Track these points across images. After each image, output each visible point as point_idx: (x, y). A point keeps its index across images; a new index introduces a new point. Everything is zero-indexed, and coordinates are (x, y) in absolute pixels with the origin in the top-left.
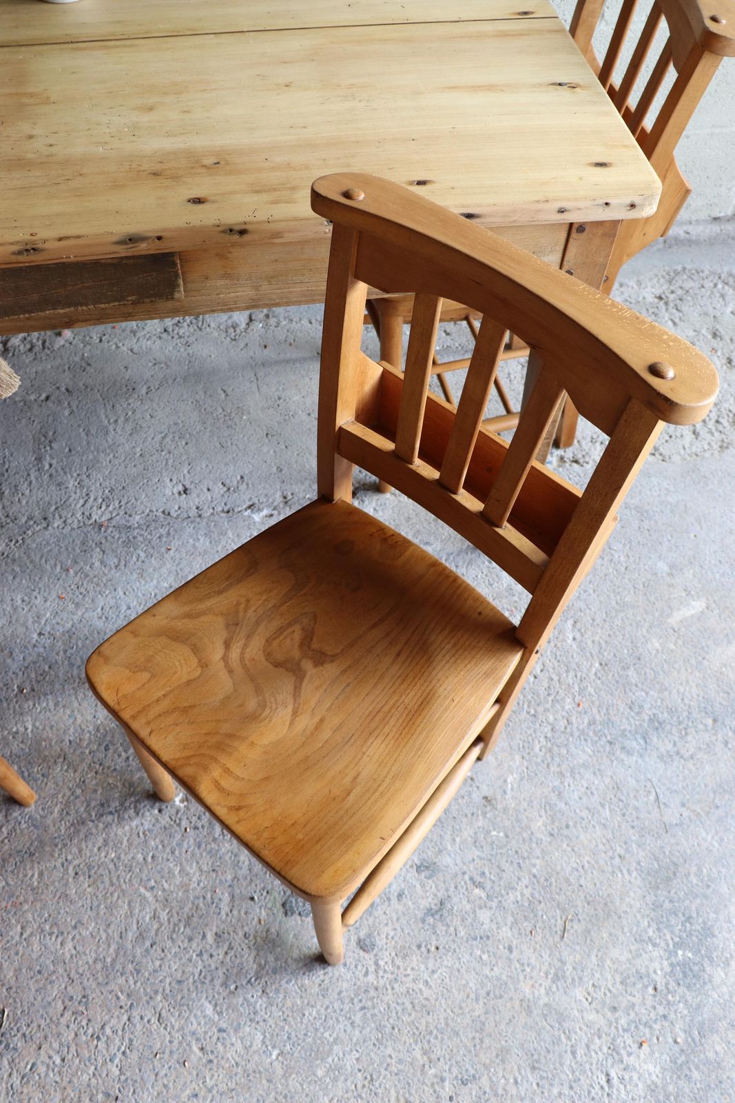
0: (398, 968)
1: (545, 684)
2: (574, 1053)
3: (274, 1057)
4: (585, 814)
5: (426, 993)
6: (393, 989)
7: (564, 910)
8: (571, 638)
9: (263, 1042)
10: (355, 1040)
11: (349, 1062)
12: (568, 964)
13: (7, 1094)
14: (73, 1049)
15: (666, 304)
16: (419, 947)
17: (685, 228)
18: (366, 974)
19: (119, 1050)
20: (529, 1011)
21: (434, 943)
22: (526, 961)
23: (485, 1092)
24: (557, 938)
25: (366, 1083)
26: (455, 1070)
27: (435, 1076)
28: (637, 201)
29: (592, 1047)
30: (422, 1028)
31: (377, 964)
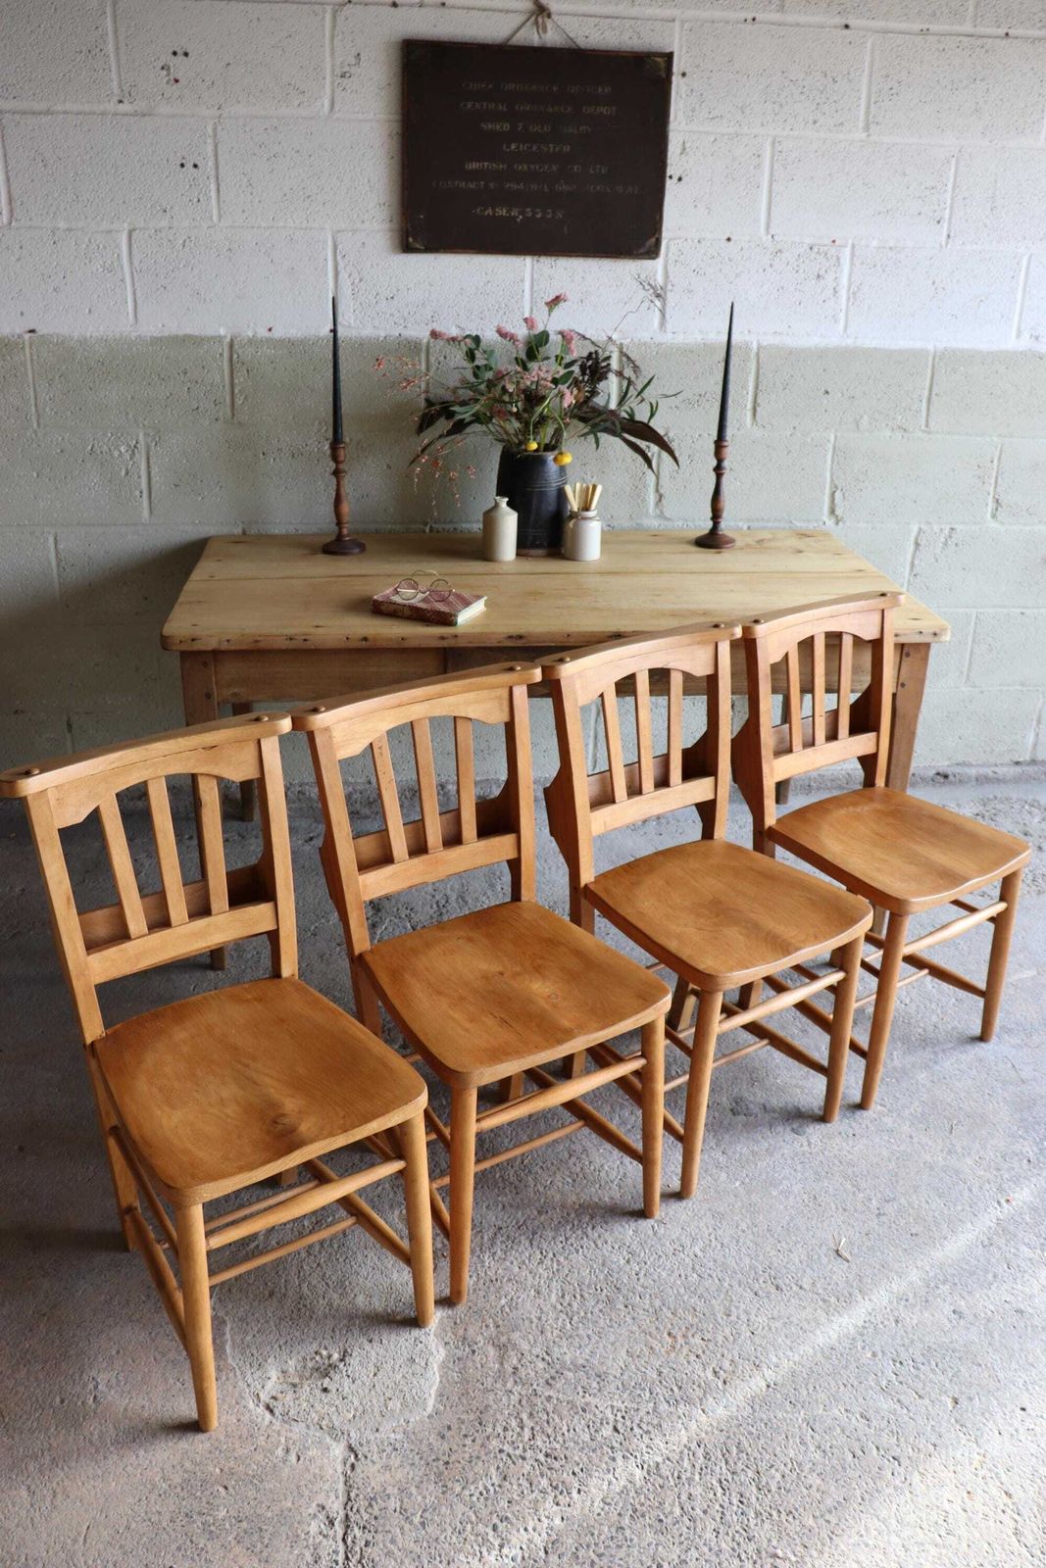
1: (915, 1008)
2: (970, 1190)
4: (956, 1072)
5: (850, 1156)
7: (949, 1119)
8: (931, 986)
9: (728, 1177)
11: (797, 1188)
14: (581, 1175)
17: (993, 769)
18: (802, 1146)
20: (932, 1168)
21: (851, 1132)
26: (879, 1196)
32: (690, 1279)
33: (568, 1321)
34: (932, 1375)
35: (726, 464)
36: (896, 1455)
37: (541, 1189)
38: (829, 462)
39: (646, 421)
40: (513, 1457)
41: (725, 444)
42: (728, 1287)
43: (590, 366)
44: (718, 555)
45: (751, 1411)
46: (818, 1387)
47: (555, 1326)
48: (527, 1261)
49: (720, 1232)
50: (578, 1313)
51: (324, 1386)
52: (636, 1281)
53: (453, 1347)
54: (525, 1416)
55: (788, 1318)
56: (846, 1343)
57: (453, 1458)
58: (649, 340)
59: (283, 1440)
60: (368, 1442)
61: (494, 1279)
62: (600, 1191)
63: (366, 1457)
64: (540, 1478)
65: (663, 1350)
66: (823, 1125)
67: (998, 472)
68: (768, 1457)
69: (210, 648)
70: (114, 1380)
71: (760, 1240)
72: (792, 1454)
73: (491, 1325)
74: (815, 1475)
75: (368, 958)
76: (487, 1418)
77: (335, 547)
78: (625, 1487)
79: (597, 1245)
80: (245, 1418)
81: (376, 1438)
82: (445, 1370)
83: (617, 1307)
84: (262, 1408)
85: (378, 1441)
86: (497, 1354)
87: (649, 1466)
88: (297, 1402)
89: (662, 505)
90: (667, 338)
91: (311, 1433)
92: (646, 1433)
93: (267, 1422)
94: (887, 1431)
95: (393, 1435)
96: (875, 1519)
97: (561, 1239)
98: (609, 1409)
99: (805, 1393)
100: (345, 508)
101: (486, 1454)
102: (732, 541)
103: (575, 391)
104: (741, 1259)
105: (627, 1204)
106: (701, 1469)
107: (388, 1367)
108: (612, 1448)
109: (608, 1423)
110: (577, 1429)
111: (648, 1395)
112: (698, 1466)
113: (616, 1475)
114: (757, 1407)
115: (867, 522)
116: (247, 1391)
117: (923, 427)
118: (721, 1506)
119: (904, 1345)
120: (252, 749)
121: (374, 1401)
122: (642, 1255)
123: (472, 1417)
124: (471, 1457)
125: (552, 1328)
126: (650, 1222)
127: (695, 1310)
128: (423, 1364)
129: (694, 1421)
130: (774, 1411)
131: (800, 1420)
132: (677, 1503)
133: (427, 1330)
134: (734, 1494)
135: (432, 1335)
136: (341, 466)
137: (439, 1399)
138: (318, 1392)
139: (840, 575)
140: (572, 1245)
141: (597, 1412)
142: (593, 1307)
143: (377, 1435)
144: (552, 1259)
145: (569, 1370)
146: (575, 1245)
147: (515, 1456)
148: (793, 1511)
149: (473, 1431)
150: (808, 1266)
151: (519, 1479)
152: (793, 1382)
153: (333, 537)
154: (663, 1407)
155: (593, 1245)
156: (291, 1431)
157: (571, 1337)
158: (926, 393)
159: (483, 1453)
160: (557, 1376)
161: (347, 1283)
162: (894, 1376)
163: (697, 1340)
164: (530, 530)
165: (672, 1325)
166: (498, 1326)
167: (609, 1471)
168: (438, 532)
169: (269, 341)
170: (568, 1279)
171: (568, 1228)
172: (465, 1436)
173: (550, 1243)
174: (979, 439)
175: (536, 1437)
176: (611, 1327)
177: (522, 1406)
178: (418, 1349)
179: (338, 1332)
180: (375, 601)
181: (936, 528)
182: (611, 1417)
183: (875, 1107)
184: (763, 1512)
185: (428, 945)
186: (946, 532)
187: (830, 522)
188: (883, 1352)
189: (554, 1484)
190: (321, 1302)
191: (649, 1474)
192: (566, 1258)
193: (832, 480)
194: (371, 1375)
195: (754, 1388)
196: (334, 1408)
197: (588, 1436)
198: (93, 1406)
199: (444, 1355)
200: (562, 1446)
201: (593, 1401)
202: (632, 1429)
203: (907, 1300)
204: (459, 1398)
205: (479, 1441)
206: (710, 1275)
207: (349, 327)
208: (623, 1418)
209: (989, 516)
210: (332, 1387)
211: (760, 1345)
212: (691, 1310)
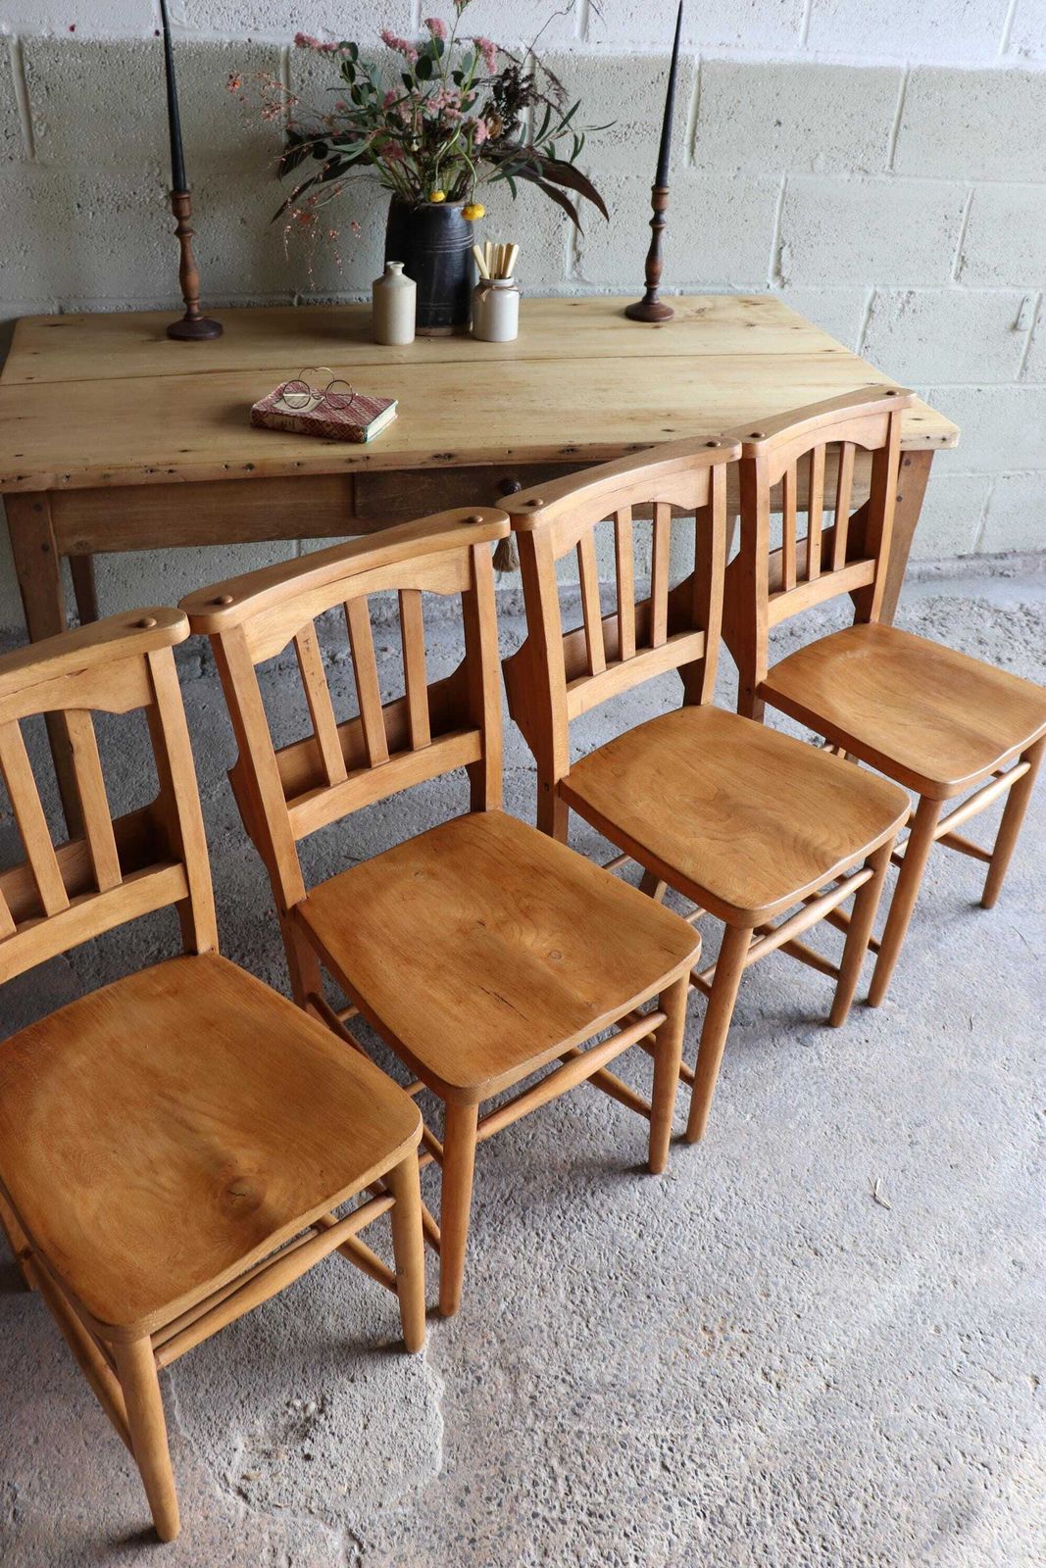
0: (838, 1055)
3: (748, 1118)
4: (964, 950)
6: (837, 1069)
9: (736, 1110)
10: (815, 1104)
12: (981, 1047)
13: (517, 1154)
14: (567, 1123)
15: (932, 622)
16: (851, 1041)
17: (935, 564)
18: (811, 1061)
19: (608, 1122)
20: (958, 1077)
22: (944, 1046)
23: (937, 1131)
24: (967, 1031)
25: (834, 1131)
26: (907, 1118)
27: (892, 1123)
28: (947, 436)
29: (1019, 1098)
30: (871, 1092)
31: (818, 1054)
32: (715, 1250)
33: (584, 1324)
34: (1004, 1350)
35: (665, 216)
36: (984, 1460)
37: (523, 1147)
38: (777, 211)
39: (568, 160)
40: (551, 1522)
41: (666, 190)
42: (760, 1257)
43: (507, 88)
44: (654, 331)
45: (814, 1422)
46: (883, 1381)
47: (570, 1333)
48: (522, 1247)
49: (739, 1184)
50: (595, 1313)
51: (306, 1451)
52: (654, 1261)
53: (453, 1375)
54: (554, 1462)
55: (835, 1292)
56: (905, 1317)
57: (479, 1532)
58: (567, 52)
59: (266, 1537)
60: (372, 1524)
61: (487, 1276)
62: (592, 1143)
63: (373, 1546)
64: (587, 1548)
65: (701, 1351)
66: (830, 1031)
67: (966, 223)
68: (844, 1481)
69: (44, 489)
70: (36, 1484)
71: (785, 1190)
72: (870, 1475)
73: (494, 1340)
74: (900, 1500)
75: (306, 912)
76: (511, 1470)
77: (184, 329)
78: (689, 1546)
79: (601, 1217)
80: (214, 1514)
81: (381, 1516)
82: (449, 1408)
83: (639, 1299)
84: (233, 1494)
85: (384, 1520)
86: (508, 1380)
87: (711, 1512)
88: (275, 1480)
89: (582, 267)
90: (590, 50)
91: (299, 1521)
92: (700, 1467)
93: (242, 1514)
94: (969, 1429)
95: (400, 1510)
96: (979, 1553)
97: (557, 1213)
98: (652, 1440)
99: (870, 1390)
100: (195, 279)
101: (518, 1523)
102: (669, 312)
103: (491, 123)
104: (768, 1218)
105: (627, 1157)
106: (772, 1509)
107: (378, 1414)
108: (665, 1493)
109: (654, 1460)
110: (619, 1473)
111: (693, 1414)
112: (767, 1505)
113: (676, 1531)
114: (820, 1415)
115: (817, 285)
116: (211, 1471)
117: (887, 168)
118: (804, 1557)
119: (968, 1313)
120: (137, 666)
121: (371, 1466)
122: (656, 1224)
123: (492, 1471)
124: (500, 1528)
125: (567, 1336)
126: (658, 1178)
127: (729, 1293)
128: (421, 1405)
129: (752, 1444)
130: (840, 1419)
131: (871, 1427)
132: (753, 1560)
133: (418, 1355)
134: (814, 1538)
135: (425, 1363)
136: (187, 224)
137: (448, 1449)
138: (299, 1461)
139: (809, 357)
140: (572, 1220)
141: (639, 1446)
142: (610, 1303)
143: (382, 1512)
144: (552, 1242)
145: (597, 1392)
146: (575, 1220)
147: (553, 1519)
148: (886, 1553)
149: (496, 1490)
150: (844, 1219)
151: (562, 1552)
152: (855, 1376)
153: (179, 317)
154: (714, 1428)
155: (596, 1218)
156: (274, 1522)
157: (590, 1346)
158: (894, 125)
159: (514, 1520)
160: (583, 1401)
161: (311, 1302)
162: (964, 1355)
163: (736, 1334)
164: (431, 304)
165: (705, 1315)
166: (503, 1341)
167: (667, 1528)
168: (308, 304)
169: (73, 43)
170: (575, 1267)
171: (564, 1196)
172: (489, 1499)
173: (545, 1220)
174: (949, 183)
175: (573, 1489)
176: (635, 1327)
177: (549, 1449)
178: (411, 1383)
179: (310, 1373)
180: (256, 412)
181: (893, 291)
182: (656, 1450)
183: (885, 1002)
184: (852, 1559)
185: (380, 887)
186: (904, 296)
187: (775, 285)
188: (947, 1325)
189: (605, 1553)
190: (282, 1330)
191: (713, 1524)
192: (568, 1239)
193: (779, 234)
194: (361, 1429)
195: (812, 1389)
196: (323, 1482)
197: (633, 1480)
198: (14, 1526)
199: (443, 1388)
200: (605, 1499)
201: (633, 1431)
202: (683, 1464)
203: (961, 1254)
204: (472, 1447)
205: (506, 1505)
206: (737, 1244)
207: (183, 28)
208: (670, 1449)
209: (952, 276)
210: (315, 1453)
211: (810, 1332)
212: (724, 1293)
